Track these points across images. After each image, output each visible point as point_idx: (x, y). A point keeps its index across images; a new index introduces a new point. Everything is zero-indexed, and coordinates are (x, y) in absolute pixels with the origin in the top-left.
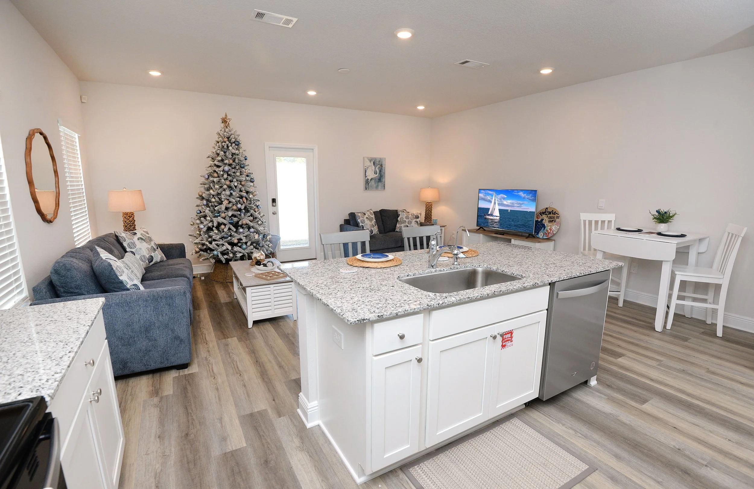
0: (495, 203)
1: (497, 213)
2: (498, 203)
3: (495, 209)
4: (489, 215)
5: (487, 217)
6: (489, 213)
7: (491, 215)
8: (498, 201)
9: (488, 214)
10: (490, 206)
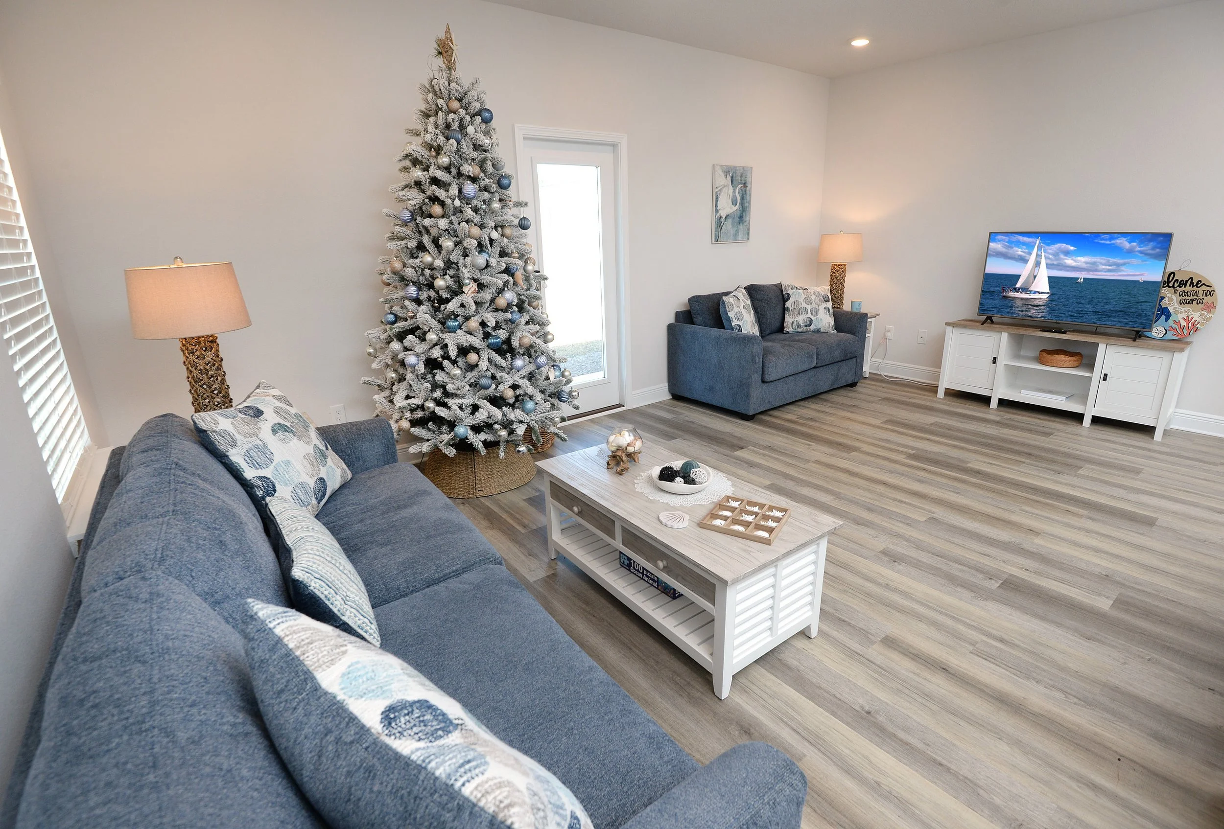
0: (1038, 264)
1: (1042, 286)
2: (1047, 264)
3: (1035, 277)
4: (1017, 290)
5: (1012, 294)
6: (1018, 285)
7: (1025, 289)
8: (1046, 257)
9: (1015, 289)
10: (1024, 271)
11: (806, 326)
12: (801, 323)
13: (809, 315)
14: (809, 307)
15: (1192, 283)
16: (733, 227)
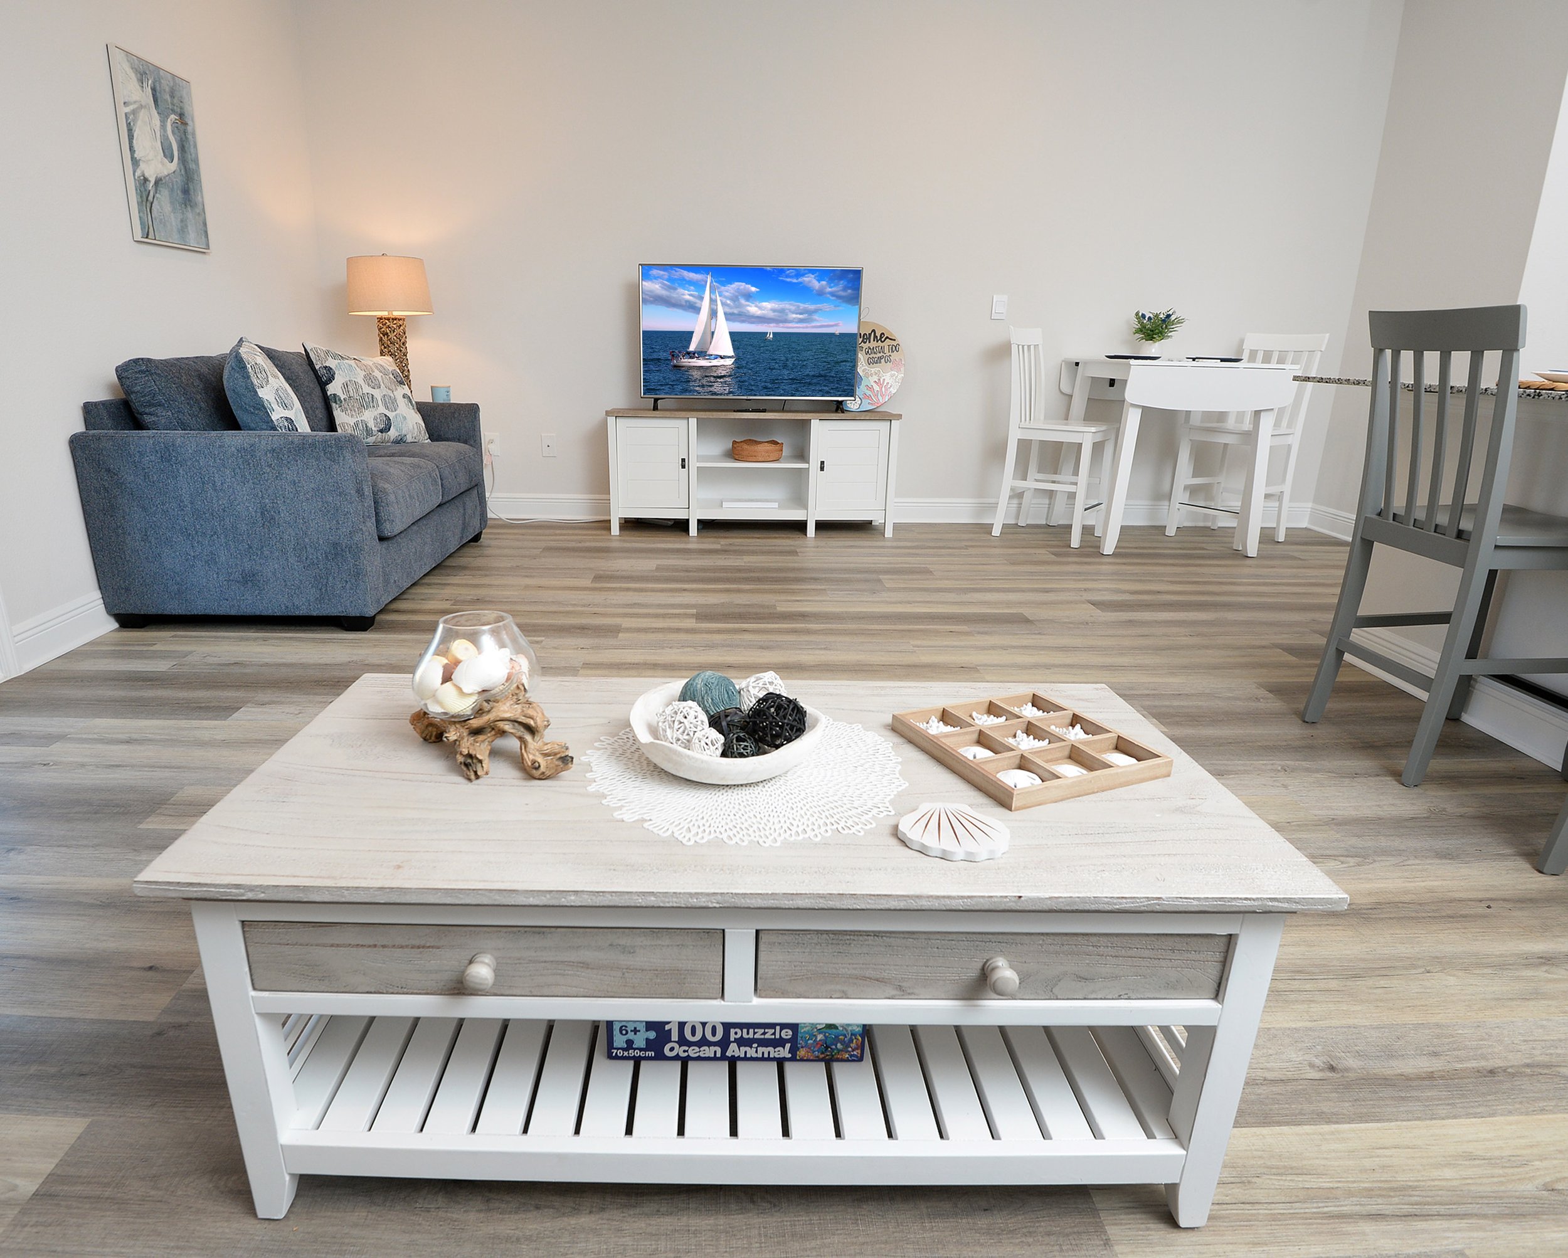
0: (713, 314)
1: (723, 346)
2: (725, 314)
3: (713, 333)
4: (691, 355)
5: (686, 362)
6: (692, 348)
7: (702, 354)
8: (723, 304)
9: (689, 353)
10: (697, 325)
11: (381, 431)
12: (371, 425)
13: (382, 409)
14: (378, 394)
15: (875, 337)
16: (174, 210)
